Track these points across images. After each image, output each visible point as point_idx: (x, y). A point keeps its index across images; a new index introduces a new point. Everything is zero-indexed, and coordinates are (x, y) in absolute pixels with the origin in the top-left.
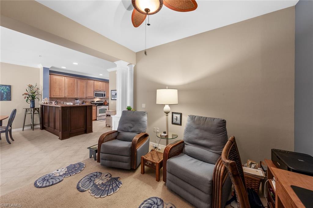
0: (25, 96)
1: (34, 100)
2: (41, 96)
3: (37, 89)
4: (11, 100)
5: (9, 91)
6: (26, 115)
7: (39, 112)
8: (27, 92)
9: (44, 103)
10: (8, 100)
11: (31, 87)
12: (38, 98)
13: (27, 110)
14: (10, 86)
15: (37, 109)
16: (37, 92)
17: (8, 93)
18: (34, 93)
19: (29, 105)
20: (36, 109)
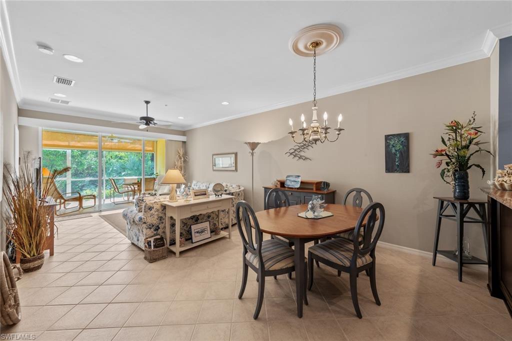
0: (439, 158)
1: (467, 174)
2: (494, 157)
3: (473, 131)
4: (409, 172)
5: (405, 148)
6: (440, 219)
7: (483, 217)
8: (444, 147)
9: (502, 185)
10: (403, 172)
11: (455, 127)
12: (478, 166)
13: (442, 203)
14: (407, 136)
15: (477, 206)
16: (477, 144)
17: (403, 153)
18: (467, 147)
19: (448, 190)
20: (472, 205)
